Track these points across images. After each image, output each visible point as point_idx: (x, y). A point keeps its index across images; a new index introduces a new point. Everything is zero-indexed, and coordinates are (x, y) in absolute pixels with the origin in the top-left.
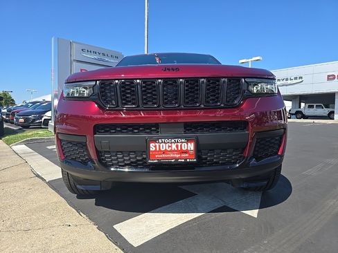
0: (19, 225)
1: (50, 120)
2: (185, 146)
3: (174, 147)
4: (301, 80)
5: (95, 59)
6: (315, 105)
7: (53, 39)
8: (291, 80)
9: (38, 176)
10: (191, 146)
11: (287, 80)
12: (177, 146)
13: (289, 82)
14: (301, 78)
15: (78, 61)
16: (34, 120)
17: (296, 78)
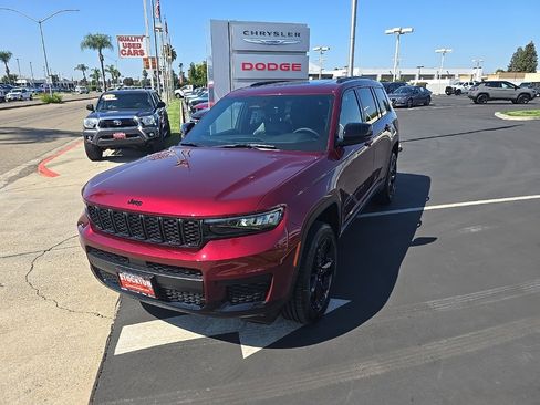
2: (144, 282)
5: (264, 44)
10: (150, 284)
12: (139, 282)
15: (239, 52)
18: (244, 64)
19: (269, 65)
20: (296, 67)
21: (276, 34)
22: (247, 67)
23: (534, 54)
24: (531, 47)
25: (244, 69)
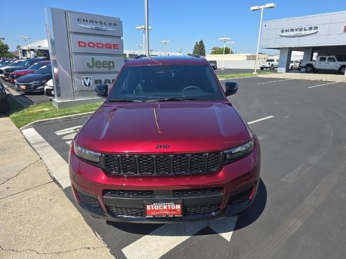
0: (51, 247)
1: (52, 90)
2: (173, 207)
3: (165, 207)
4: (315, 31)
5: (92, 29)
6: (327, 57)
7: (45, 9)
8: (305, 30)
9: (55, 180)
10: (178, 207)
11: (301, 30)
12: (167, 207)
13: (303, 32)
14: (316, 28)
15: (75, 33)
16: (36, 87)
17: (311, 29)
18: (79, 42)
19: (97, 44)
20: (115, 46)
21: (101, 23)
22: (82, 44)
23: (204, 46)
24: (201, 42)
25: (79, 45)
